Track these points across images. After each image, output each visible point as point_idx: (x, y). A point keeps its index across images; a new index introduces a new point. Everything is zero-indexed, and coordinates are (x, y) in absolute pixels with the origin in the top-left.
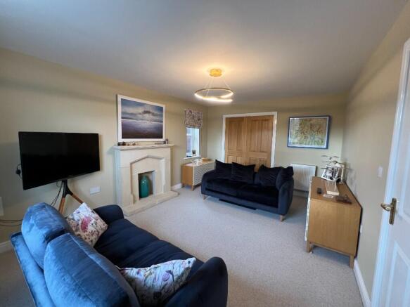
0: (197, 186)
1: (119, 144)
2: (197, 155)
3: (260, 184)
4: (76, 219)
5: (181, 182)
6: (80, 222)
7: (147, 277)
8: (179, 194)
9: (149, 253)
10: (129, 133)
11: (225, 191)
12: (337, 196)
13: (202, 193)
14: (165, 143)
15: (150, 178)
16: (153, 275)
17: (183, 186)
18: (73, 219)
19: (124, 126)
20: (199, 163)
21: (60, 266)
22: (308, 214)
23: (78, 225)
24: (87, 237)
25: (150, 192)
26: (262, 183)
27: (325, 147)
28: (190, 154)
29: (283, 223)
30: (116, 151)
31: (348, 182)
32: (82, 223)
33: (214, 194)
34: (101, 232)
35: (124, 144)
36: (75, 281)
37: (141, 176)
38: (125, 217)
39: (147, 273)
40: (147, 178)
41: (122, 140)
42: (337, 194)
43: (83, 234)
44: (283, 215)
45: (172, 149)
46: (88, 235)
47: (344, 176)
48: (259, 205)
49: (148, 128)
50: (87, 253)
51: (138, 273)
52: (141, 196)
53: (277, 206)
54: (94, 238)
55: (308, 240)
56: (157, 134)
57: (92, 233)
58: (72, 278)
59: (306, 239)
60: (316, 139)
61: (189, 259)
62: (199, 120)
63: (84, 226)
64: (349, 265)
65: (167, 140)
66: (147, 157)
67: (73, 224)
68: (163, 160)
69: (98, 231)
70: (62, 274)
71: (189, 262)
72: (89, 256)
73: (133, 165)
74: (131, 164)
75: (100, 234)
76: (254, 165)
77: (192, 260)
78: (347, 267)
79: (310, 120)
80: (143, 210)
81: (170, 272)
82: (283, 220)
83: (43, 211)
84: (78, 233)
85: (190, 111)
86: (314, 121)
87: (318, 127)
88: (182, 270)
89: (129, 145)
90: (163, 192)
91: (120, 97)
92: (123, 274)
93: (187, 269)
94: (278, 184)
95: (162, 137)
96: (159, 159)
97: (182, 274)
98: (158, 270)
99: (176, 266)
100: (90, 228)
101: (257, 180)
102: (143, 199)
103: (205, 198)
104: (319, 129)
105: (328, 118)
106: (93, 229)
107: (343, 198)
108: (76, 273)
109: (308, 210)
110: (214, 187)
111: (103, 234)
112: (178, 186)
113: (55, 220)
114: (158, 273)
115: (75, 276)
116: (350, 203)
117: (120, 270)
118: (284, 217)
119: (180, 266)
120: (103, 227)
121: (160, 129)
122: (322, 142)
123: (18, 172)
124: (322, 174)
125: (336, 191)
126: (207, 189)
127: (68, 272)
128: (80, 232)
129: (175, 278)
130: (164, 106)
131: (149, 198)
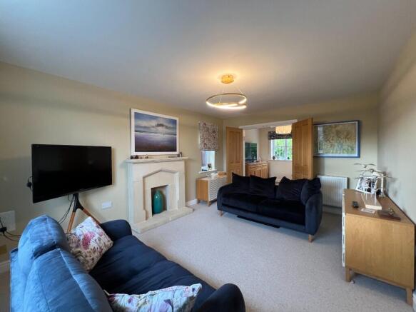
0: (212, 202)
1: (132, 158)
2: (213, 169)
3: (283, 198)
4: (78, 234)
5: (196, 197)
6: (82, 238)
7: (140, 308)
8: (194, 210)
9: (154, 276)
10: (142, 146)
11: (244, 207)
12: (379, 211)
13: (219, 209)
14: (178, 156)
15: (164, 193)
16: (148, 306)
17: (199, 202)
18: (75, 234)
19: (137, 139)
20: (215, 177)
21: (39, 288)
22: (343, 233)
23: (79, 240)
24: (88, 255)
25: (164, 208)
26: (285, 197)
27: (357, 155)
28: (206, 168)
29: (312, 244)
30: (129, 165)
31: (391, 195)
32: (84, 239)
33: (231, 210)
34: (105, 250)
35: (137, 157)
36: (49, 309)
37: (154, 191)
38: (134, 234)
39: (141, 303)
40: (161, 193)
41: (135, 154)
42: (380, 208)
43: (84, 251)
44: (313, 234)
45: (186, 162)
46: (90, 252)
47: (384, 186)
48: (282, 223)
49: (162, 141)
50: (72, 273)
51: (130, 301)
52: (154, 213)
53: (303, 224)
54: (96, 256)
55: (346, 266)
56: (171, 147)
57: (94, 250)
58: (47, 305)
59: (344, 265)
60: (345, 147)
61: (193, 286)
62: (214, 132)
63: (86, 242)
64: (406, 301)
65: (181, 153)
66: (160, 171)
67: (73, 239)
68: (177, 174)
69: (101, 248)
70: (38, 299)
71: (193, 290)
72: (74, 276)
73: (146, 179)
74: (144, 178)
75: (103, 252)
76: (275, 178)
77: (198, 286)
78: (404, 304)
79: (336, 126)
80: (155, 227)
81: (169, 302)
82: (312, 240)
83: (43, 223)
84: (79, 249)
85: (205, 124)
86: (340, 127)
87: (345, 134)
88: (184, 299)
89: (141, 158)
90: (177, 208)
91: (133, 111)
92: (111, 302)
93: (191, 298)
94: (303, 197)
95: (175, 150)
96: (173, 172)
97: (185, 305)
98: (155, 298)
99: (177, 293)
100: (93, 244)
101: (279, 195)
102: (156, 216)
103: (222, 215)
104: (348, 135)
105: (357, 122)
106: (96, 246)
107: (387, 212)
108: (52, 299)
109: (343, 228)
110: (231, 202)
111: (106, 252)
112: (193, 202)
113: (50, 234)
114: (154, 303)
115: (51, 303)
116: (398, 219)
117: (108, 297)
118: (313, 237)
119: (181, 295)
120: (108, 243)
121: (174, 142)
122: (352, 149)
123: (29, 185)
124: (356, 186)
125: (377, 205)
126: (223, 205)
127: (45, 296)
128: (81, 249)
129: (175, 309)
130: (177, 119)
131: (163, 214)
